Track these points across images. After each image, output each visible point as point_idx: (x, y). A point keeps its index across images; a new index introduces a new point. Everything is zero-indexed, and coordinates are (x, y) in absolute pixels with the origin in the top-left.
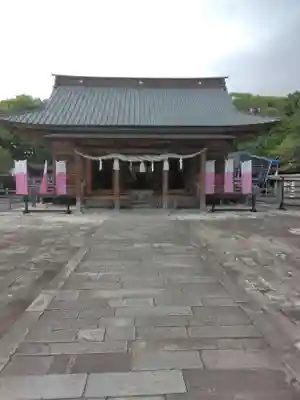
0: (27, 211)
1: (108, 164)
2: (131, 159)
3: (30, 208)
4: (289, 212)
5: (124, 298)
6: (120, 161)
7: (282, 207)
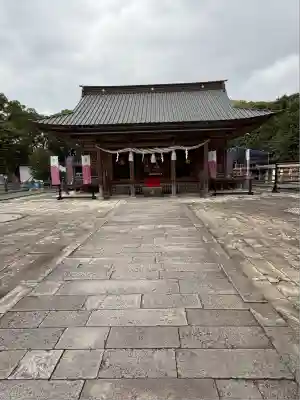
0: (60, 198)
1: (125, 156)
2: (144, 152)
3: (63, 195)
4: (281, 195)
5: (108, 294)
6: (134, 154)
7: (275, 190)
